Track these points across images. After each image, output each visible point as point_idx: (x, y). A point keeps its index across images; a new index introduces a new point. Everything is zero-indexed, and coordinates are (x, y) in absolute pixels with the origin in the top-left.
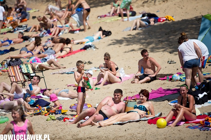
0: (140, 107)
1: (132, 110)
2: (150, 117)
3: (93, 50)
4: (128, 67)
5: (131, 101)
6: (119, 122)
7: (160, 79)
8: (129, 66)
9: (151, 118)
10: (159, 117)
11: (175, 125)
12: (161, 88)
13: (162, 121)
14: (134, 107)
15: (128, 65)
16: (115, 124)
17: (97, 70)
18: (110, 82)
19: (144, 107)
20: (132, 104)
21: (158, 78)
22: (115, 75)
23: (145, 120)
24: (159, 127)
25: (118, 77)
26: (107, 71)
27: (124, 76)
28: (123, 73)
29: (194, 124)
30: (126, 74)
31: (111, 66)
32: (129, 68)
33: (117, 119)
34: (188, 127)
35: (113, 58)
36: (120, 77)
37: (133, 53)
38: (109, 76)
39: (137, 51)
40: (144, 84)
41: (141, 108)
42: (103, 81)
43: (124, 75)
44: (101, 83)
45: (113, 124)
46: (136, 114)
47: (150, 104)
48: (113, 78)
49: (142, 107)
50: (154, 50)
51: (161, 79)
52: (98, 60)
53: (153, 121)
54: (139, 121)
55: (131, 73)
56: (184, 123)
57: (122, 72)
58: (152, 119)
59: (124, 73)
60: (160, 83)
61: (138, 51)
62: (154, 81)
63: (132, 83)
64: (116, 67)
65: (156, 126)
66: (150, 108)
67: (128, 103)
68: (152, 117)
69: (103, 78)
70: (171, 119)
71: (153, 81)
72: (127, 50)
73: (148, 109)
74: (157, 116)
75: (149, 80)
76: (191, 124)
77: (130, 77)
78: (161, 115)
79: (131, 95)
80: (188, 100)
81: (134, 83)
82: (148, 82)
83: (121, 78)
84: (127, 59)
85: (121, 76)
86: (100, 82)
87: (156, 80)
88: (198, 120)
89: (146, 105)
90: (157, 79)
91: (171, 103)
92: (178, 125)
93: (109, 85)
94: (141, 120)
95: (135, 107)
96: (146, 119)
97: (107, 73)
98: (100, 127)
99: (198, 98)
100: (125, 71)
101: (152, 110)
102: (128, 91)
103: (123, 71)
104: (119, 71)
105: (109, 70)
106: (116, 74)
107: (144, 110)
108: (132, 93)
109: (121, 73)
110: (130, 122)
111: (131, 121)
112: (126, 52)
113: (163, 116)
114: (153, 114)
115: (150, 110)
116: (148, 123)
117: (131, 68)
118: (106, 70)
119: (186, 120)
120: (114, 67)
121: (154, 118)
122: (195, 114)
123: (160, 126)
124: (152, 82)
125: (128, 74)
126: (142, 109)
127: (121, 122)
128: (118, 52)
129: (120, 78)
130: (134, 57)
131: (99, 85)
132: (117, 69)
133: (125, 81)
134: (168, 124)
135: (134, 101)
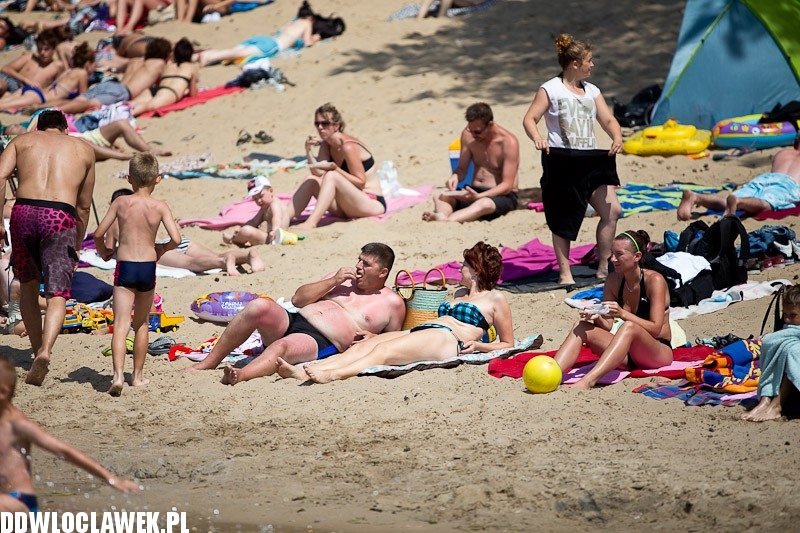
0: (460, 309)
1: (429, 322)
2: (498, 349)
3: (275, 91)
4: (407, 159)
5: (424, 289)
6: (380, 368)
7: (530, 208)
8: (412, 154)
9: (501, 352)
10: (529, 351)
11: (593, 384)
12: (537, 241)
13: (543, 368)
14: (439, 311)
15: (409, 152)
16: (368, 374)
17: (293, 168)
18: (341, 213)
19: (474, 309)
20: (429, 301)
21: (524, 203)
22: (360, 187)
23: (478, 363)
24: (532, 388)
25: (372, 196)
26: (330, 173)
27: (396, 194)
28: (393, 180)
29: (663, 380)
30: (404, 187)
31: (343, 152)
32: (414, 160)
33: (374, 355)
34: (642, 390)
35: (351, 121)
36: (379, 194)
37: (429, 104)
38: (337, 190)
39: (444, 100)
40: (471, 224)
41: (463, 313)
42: (316, 208)
43: (397, 188)
44: (308, 216)
45: (360, 375)
46: (446, 338)
47: (497, 301)
48: (353, 199)
49: (468, 311)
50: (507, 97)
51: (535, 208)
52: (296, 129)
53: (511, 366)
54: (456, 366)
55: (420, 181)
56: (627, 377)
57: (386, 177)
58: (504, 357)
59: (396, 182)
60: (530, 222)
61: (446, 96)
62: (510, 213)
63: (424, 219)
64: (366, 156)
65: (520, 383)
66: (499, 315)
67: (416, 294)
68: (506, 351)
69: (316, 197)
71: (504, 213)
72: (406, 96)
73: (489, 320)
74: (523, 347)
75: (490, 209)
76: (650, 378)
77: (420, 197)
78: (538, 343)
79: (424, 266)
80: (645, 289)
81: (433, 219)
82: (487, 216)
83: (386, 199)
84: (403, 127)
85: (385, 193)
86: (304, 213)
87: (515, 208)
88: (677, 366)
89: (485, 302)
90: (523, 208)
91: (574, 298)
92: (603, 381)
93: (338, 226)
94: (462, 362)
95: (444, 311)
96: (482, 357)
97: (332, 180)
98: (311, 382)
99: (677, 281)
100: (398, 173)
101: (505, 323)
102: (410, 251)
103: (393, 174)
104: (379, 171)
105: (339, 169)
106: (367, 185)
107: (472, 323)
108: (425, 256)
109: (385, 180)
110: (421, 368)
111: (426, 363)
112: (399, 101)
113: (546, 347)
114: (507, 338)
115: (496, 323)
116: (492, 372)
117: (422, 161)
118: (327, 170)
119: (635, 363)
120: (357, 156)
121: (513, 353)
122: (668, 343)
123: (538, 384)
124: (502, 217)
125: (409, 185)
126: (468, 318)
127: (389, 368)
128: (371, 99)
129: (381, 199)
130: (432, 122)
131: (301, 225)
132: (368, 164)
133: (398, 211)
134: (566, 376)
135: (435, 288)
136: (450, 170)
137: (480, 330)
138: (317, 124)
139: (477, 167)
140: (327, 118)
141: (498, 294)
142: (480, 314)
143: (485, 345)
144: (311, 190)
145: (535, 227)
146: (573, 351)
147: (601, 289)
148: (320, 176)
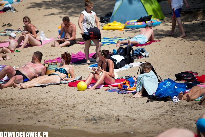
0: (61, 69)
1: (53, 73)
2: (71, 80)
3: (12, 13)
4: (48, 30)
5: (52, 64)
6: (40, 85)
7: (79, 44)
8: (49, 29)
9: (72, 81)
10: (79, 80)
11: (95, 88)
12: (81, 52)
13: (82, 84)
14: (55, 70)
15: (48, 29)
16: (37, 86)
17: (17, 33)
18: (30, 44)
19: (64, 70)
20: (53, 68)
21: (77, 42)
22: (35, 38)
23: (66, 83)
24: (79, 90)
25: (38, 40)
26: (27, 34)
27: (44, 40)
28: (43, 36)
29: (112, 87)
30: (46, 38)
31: (31, 29)
32: (49, 31)
34: (107, 90)
35: (33, 21)
36: (40, 40)
37: (53, 17)
38: (29, 39)
39: (57, 15)
40: (64, 47)
41: (62, 71)
42: (23, 43)
43: (45, 38)
44: (21, 45)
45: (35, 86)
46: (57, 77)
47: (70, 67)
48: (33, 41)
49: (63, 70)
50: (73, 15)
51: (80, 43)
52: (18, 23)
53: (74, 84)
54: (60, 84)
55: (51, 36)
56: (103, 87)
57: (42, 35)
58: (72, 82)
59: (44, 37)
60: (79, 47)
61: (57, 14)
62: (74, 45)
63: (52, 46)
64: (37, 30)
65: (76, 88)
66: (71, 71)
67: (49, 66)
68: (73, 80)
69: (24, 41)
70: (90, 82)
71: (72, 45)
72: (47, 14)
73: (68, 72)
74: (77, 79)
75: (69, 44)
76: (109, 87)
77: (50, 40)
78: (81, 78)
79: (52, 58)
80: (108, 64)
81: (54, 46)
82: (68, 46)
83: (42, 41)
84: (46, 22)
85: (42, 39)
86: (20, 45)
87: (75, 44)
88: (116, 84)
89: (67, 67)
90: (77, 43)
91: (90, 66)
92: (97, 88)
93: (29, 48)
94: (61, 83)
95: (57, 70)
96: (67, 82)
97: (28, 36)
98: (22, 88)
99: (116, 62)
100: (45, 34)
101: (72, 73)
102: (48, 54)
103: (43, 35)
104: (40, 34)
105: (29, 33)
106: (37, 37)
107: (64, 73)
108: (52, 56)
109: (42, 36)
110: (51, 84)
111: (52, 83)
112: (45, 16)
113: (83, 79)
114: (73, 77)
115: (70, 73)
116: (69, 86)
117: (51, 31)
118: (26, 33)
120: (35, 30)
121: (74, 81)
122: (114, 78)
123: (81, 89)
124: (72, 46)
125: (48, 38)
126: (63, 72)
127: (43, 85)
128: (38, 15)
129: (40, 41)
130: (54, 21)
131: (20, 48)
132: (37, 32)
133: (45, 44)
134: (88, 86)
135: (54, 64)
136: (58, 34)
137: (66, 75)
138: (24, 21)
139: (66, 33)
140: (26, 20)
141: (70, 65)
142: (66, 71)
143: (67, 79)
144: (22, 38)
145: (80, 48)
146: (90, 80)
147: (97, 64)
148: (24, 35)
